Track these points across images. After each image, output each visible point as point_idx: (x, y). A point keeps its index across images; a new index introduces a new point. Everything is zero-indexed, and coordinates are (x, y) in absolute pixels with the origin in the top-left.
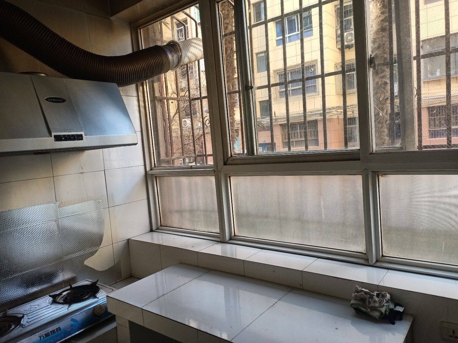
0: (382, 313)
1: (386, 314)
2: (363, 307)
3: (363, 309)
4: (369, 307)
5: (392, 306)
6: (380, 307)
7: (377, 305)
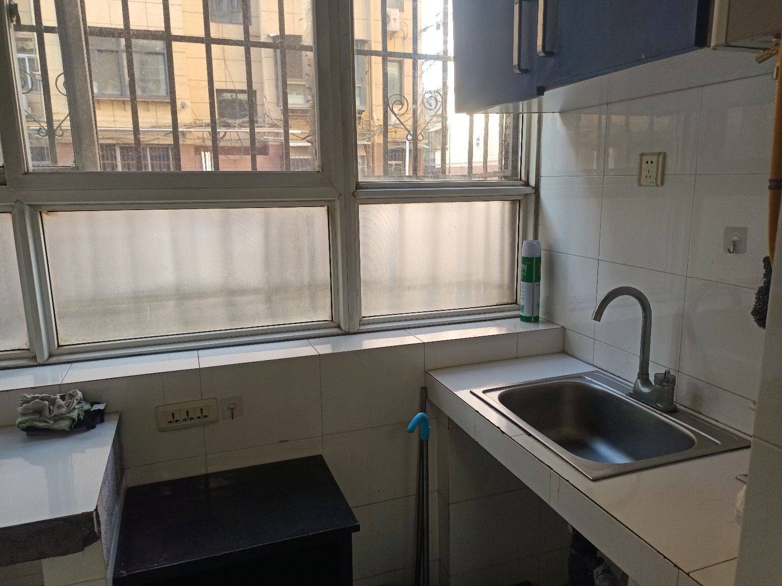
0: (73, 420)
1: (79, 419)
2: (40, 421)
3: (41, 425)
4: (50, 419)
5: (87, 407)
6: (69, 413)
7: (64, 410)
